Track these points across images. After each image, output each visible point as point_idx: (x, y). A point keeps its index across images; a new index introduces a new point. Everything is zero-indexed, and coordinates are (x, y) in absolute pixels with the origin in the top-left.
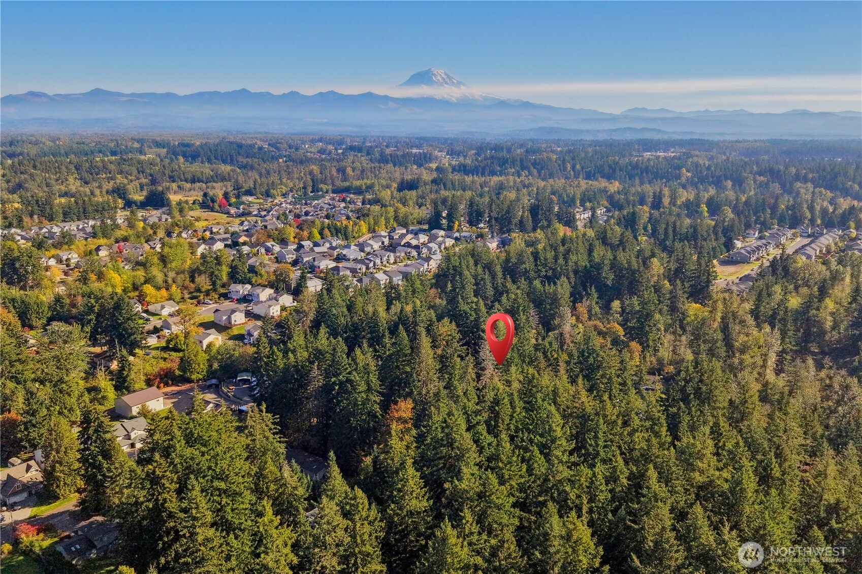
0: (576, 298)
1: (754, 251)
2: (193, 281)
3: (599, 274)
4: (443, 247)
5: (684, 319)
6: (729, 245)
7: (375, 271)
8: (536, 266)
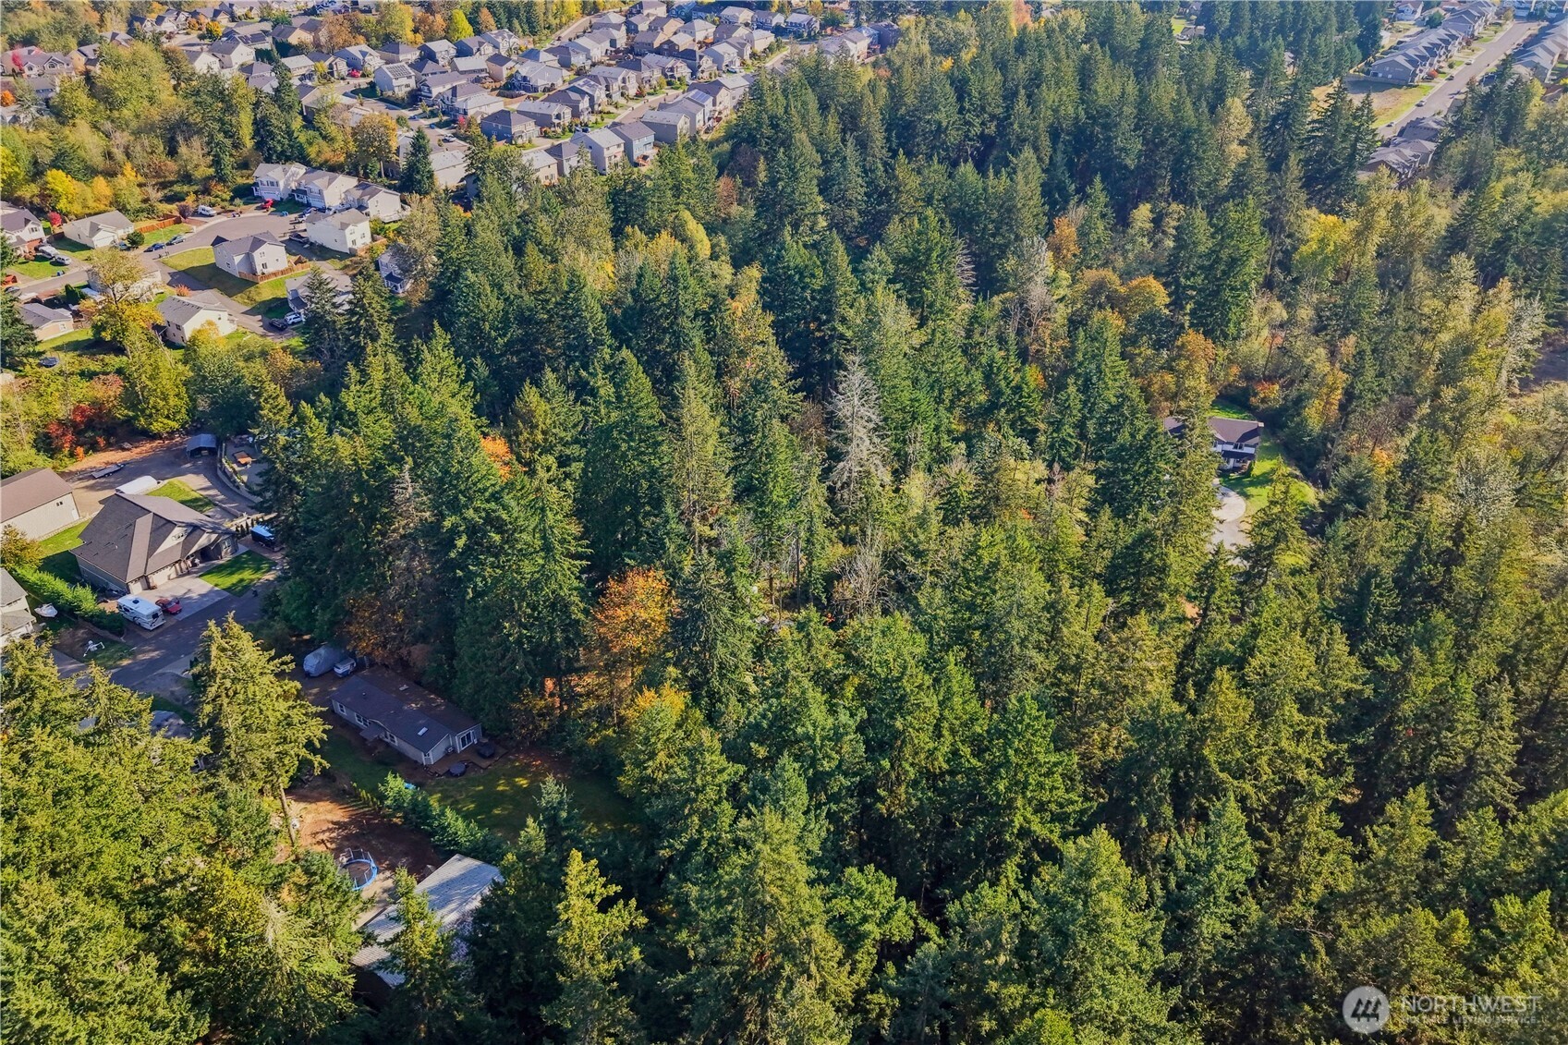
0: (1055, 199)
1: (1424, 58)
2: (172, 152)
3: (1109, 139)
4: (748, 52)
5: (1295, 249)
6: (1368, 42)
7: (593, 118)
8: (961, 111)
